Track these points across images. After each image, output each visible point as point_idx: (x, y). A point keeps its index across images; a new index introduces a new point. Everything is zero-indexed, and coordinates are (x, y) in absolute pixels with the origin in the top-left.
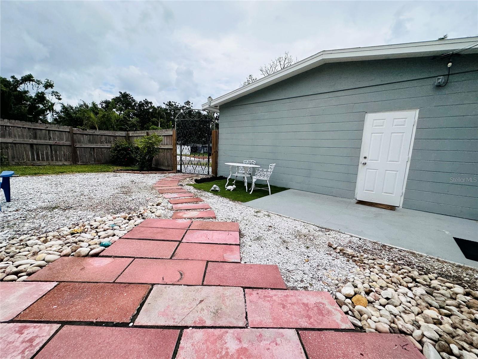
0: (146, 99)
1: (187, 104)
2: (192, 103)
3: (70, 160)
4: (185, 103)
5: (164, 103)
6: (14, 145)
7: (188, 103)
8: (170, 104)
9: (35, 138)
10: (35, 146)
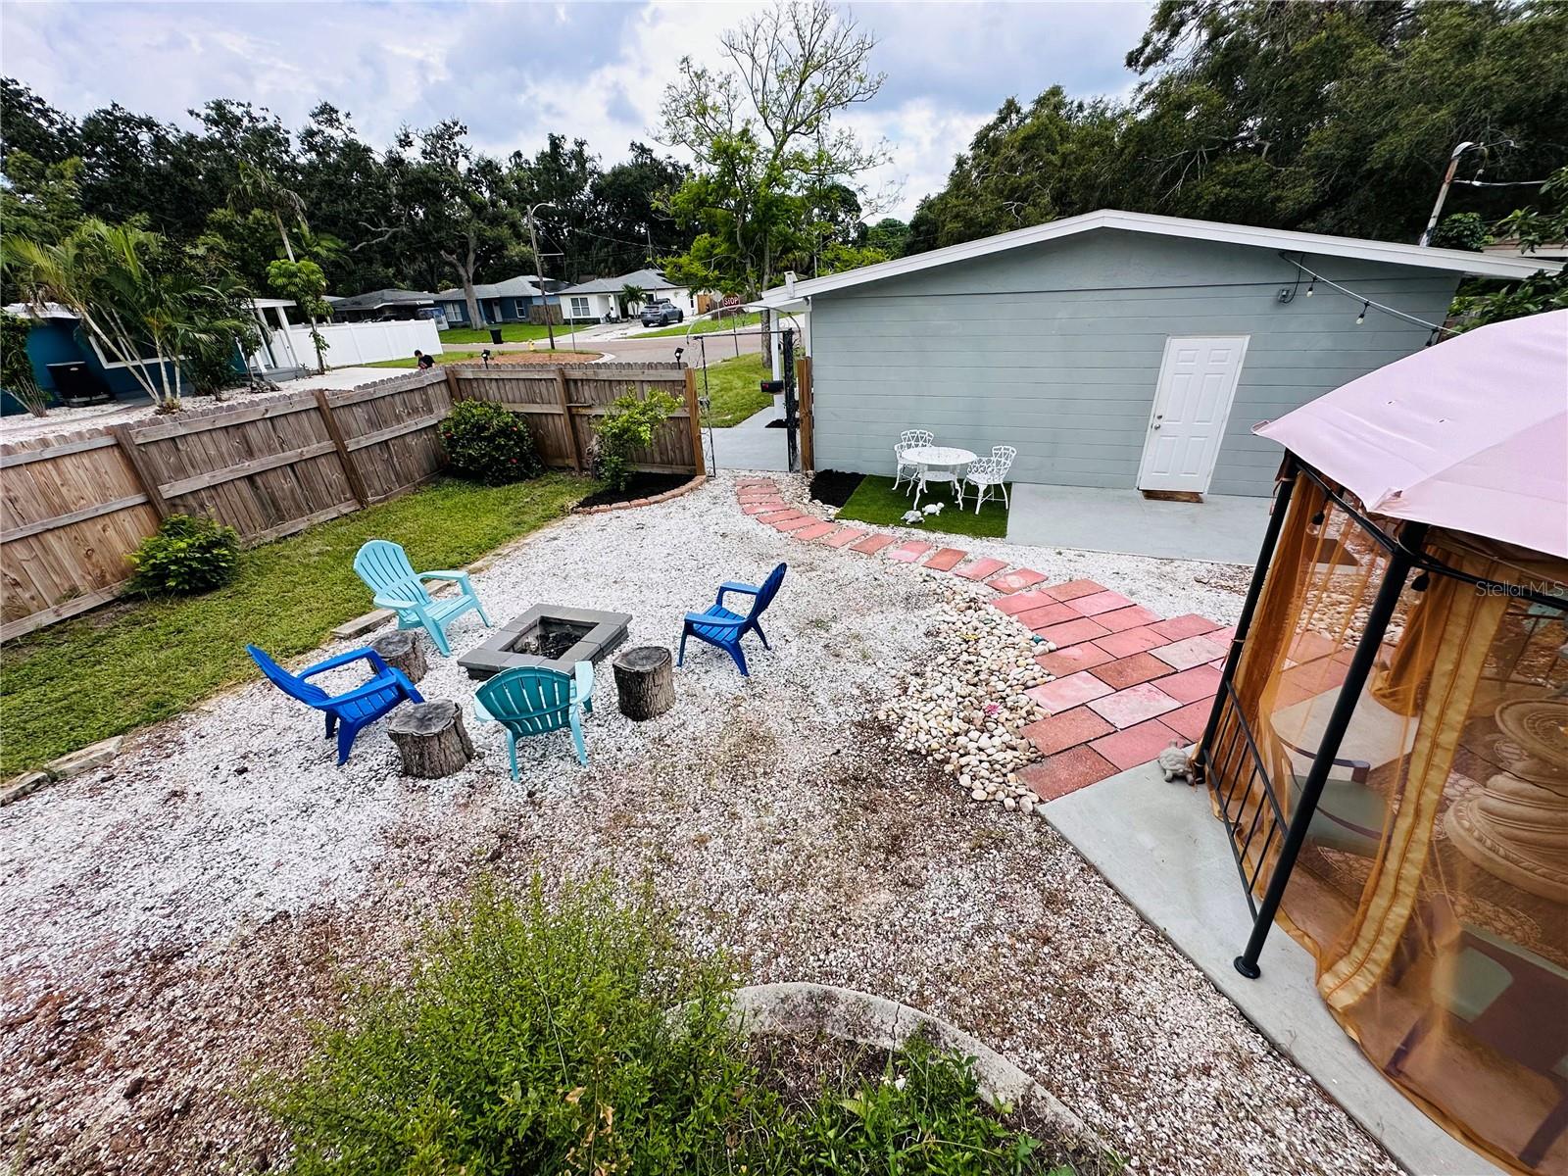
0: (115, 106)
1: (330, 122)
2: (348, 115)
3: (348, 495)
4: (314, 115)
5: (191, 113)
6: (213, 492)
7: (327, 113)
8: (221, 115)
9: (250, 453)
10: (259, 481)
